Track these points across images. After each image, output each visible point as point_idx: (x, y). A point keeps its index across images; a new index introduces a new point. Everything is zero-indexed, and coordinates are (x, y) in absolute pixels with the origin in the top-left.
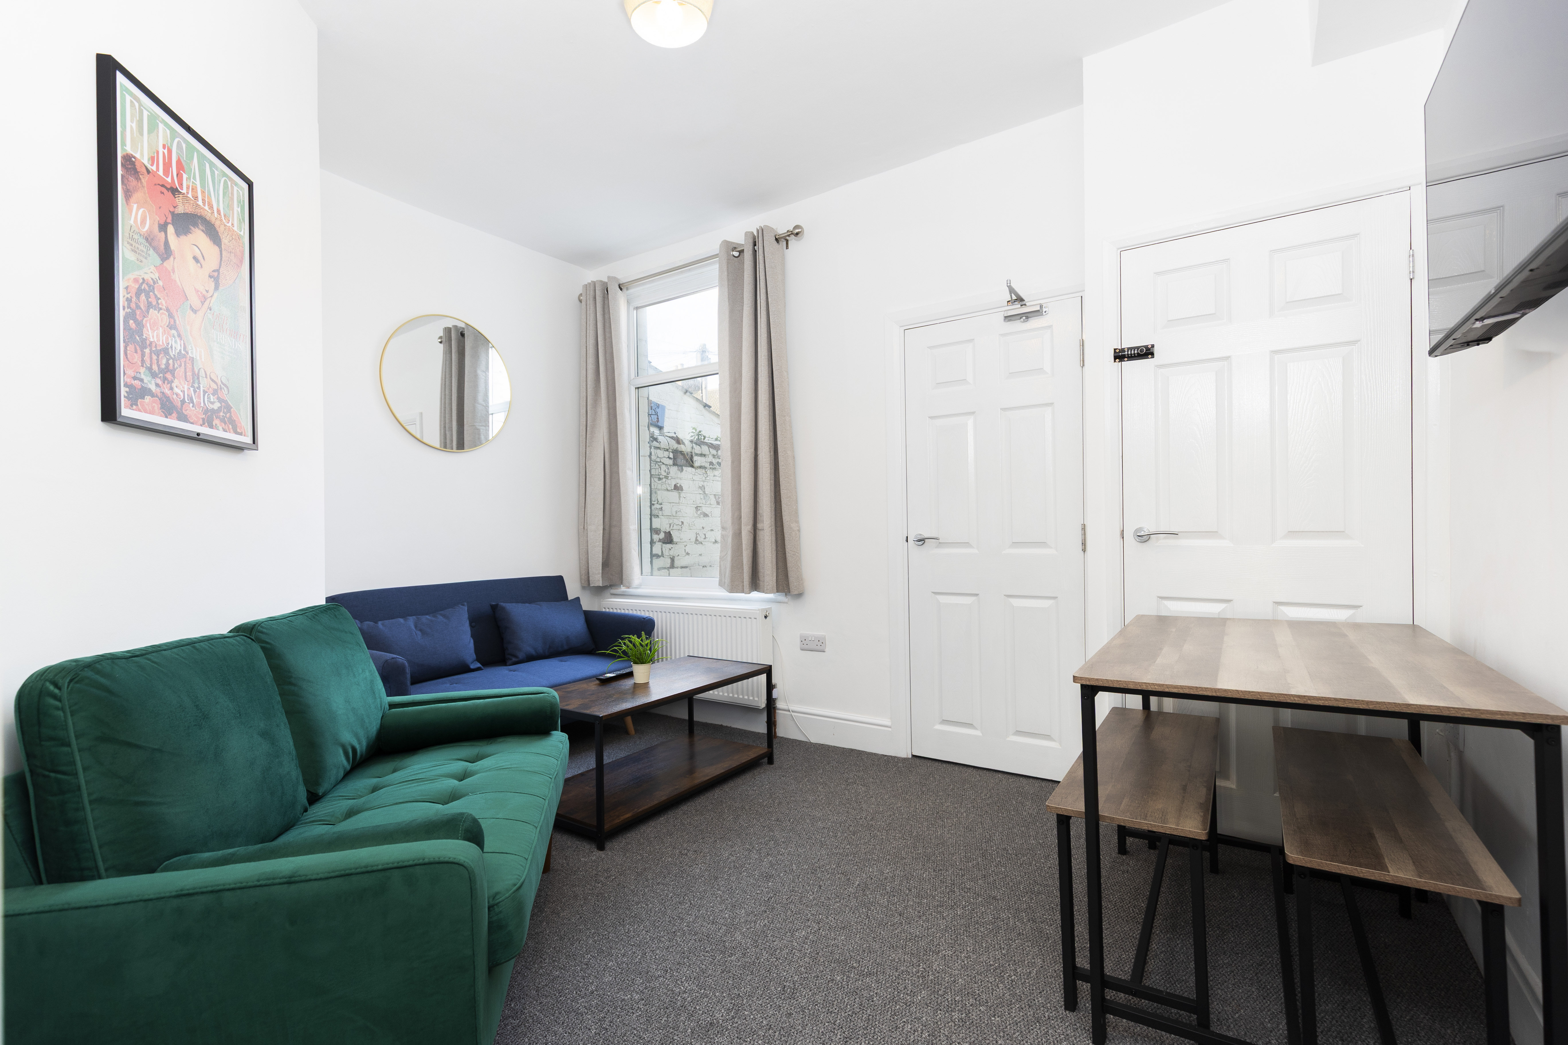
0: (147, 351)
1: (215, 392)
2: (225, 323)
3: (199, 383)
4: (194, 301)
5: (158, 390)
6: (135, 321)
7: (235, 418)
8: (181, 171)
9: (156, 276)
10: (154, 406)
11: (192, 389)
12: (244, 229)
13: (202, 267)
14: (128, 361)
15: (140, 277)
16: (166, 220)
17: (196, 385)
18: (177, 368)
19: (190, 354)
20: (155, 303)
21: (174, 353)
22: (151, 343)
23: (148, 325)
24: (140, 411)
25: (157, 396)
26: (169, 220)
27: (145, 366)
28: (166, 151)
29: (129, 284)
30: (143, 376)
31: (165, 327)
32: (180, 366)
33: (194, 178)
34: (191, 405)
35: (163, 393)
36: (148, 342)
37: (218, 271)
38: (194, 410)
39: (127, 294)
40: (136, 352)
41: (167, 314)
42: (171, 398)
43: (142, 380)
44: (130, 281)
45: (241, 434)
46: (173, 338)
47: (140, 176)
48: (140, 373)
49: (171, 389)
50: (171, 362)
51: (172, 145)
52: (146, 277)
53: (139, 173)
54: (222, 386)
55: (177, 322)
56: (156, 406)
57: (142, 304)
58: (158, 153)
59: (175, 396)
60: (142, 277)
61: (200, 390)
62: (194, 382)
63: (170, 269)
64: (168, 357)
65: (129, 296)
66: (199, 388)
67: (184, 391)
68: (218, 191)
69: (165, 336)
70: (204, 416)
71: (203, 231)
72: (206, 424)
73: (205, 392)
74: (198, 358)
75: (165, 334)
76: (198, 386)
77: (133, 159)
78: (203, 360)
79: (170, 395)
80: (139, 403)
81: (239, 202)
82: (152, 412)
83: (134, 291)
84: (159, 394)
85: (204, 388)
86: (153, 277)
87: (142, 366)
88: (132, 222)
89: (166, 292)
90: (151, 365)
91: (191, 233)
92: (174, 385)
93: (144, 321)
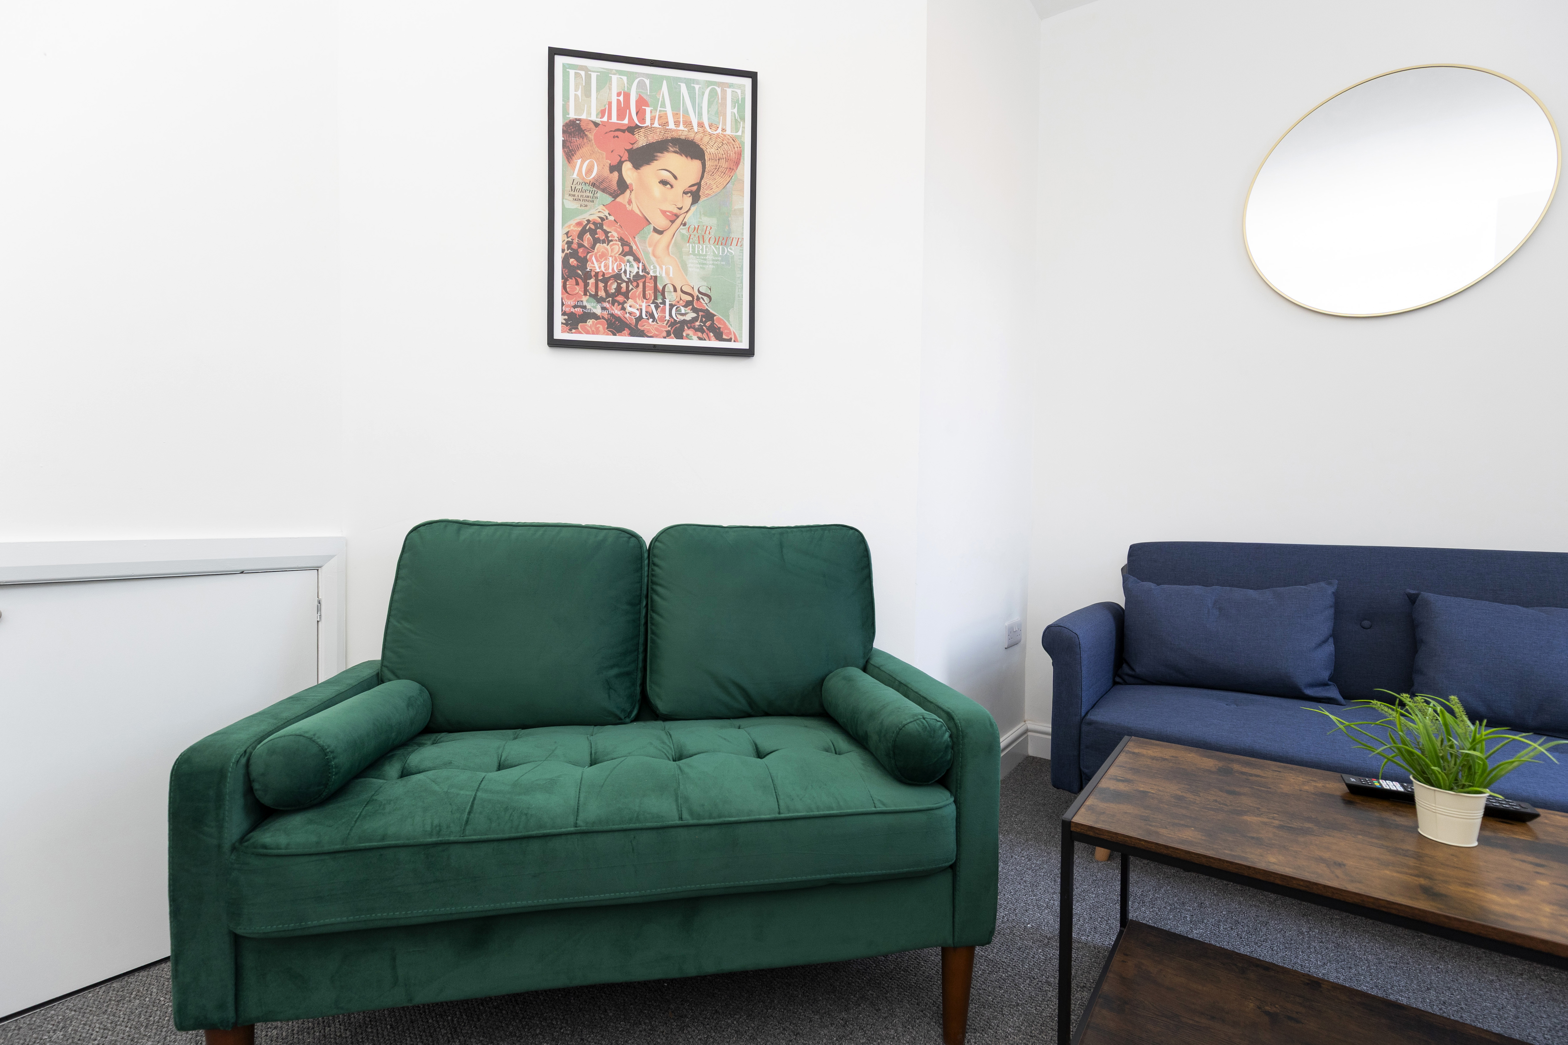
0: (592, 281)
1: (688, 304)
2: (707, 232)
3: (664, 297)
4: (660, 222)
5: (605, 312)
6: (578, 258)
7: (719, 326)
8: (643, 107)
9: (606, 213)
10: (599, 327)
11: (653, 306)
12: (744, 128)
13: (672, 187)
14: (568, 294)
15: (585, 220)
16: (621, 159)
17: (659, 301)
18: (632, 289)
19: (652, 273)
20: (604, 237)
21: (628, 276)
22: (597, 274)
23: (593, 258)
24: (580, 333)
25: (603, 318)
26: (626, 156)
27: (588, 294)
28: (621, 98)
29: (570, 230)
30: (585, 303)
31: (617, 255)
32: (637, 286)
33: (663, 105)
34: (651, 320)
35: (612, 315)
36: (593, 274)
37: (699, 185)
38: (655, 325)
39: (568, 238)
40: (577, 284)
41: (620, 244)
42: (623, 318)
43: (585, 307)
44: (572, 226)
45: (730, 340)
46: (628, 264)
47: (586, 133)
48: (582, 301)
49: (623, 309)
50: (624, 285)
51: (630, 88)
52: (591, 218)
53: (585, 131)
54: (700, 296)
55: (634, 247)
56: (601, 326)
57: (586, 242)
58: (610, 104)
59: (628, 314)
60: (587, 219)
61: (665, 305)
62: (656, 298)
63: (625, 202)
64: (619, 281)
65: (570, 239)
66: (664, 303)
67: (641, 309)
68: (701, 108)
69: (616, 264)
70: (670, 328)
71: (675, 152)
72: (672, 335)
73: (671, 306)
74: (664, 275)
75: (616, 262)
76: (661, 301)
77: (578, 122)
78: (671, 275)
79: (620, 315)
80: (579, 327)
81: (735, 102)
82: (597, 332)
83: (575, 234)
84: (606, 317)
85: (670, 303)
86: (602, 215)
87: (585, 294)
88: (575, 176)
89: (619, 224)
90: (597, 292)
91: (657, 160)
92: (627, 306)
93: (588, 257)
